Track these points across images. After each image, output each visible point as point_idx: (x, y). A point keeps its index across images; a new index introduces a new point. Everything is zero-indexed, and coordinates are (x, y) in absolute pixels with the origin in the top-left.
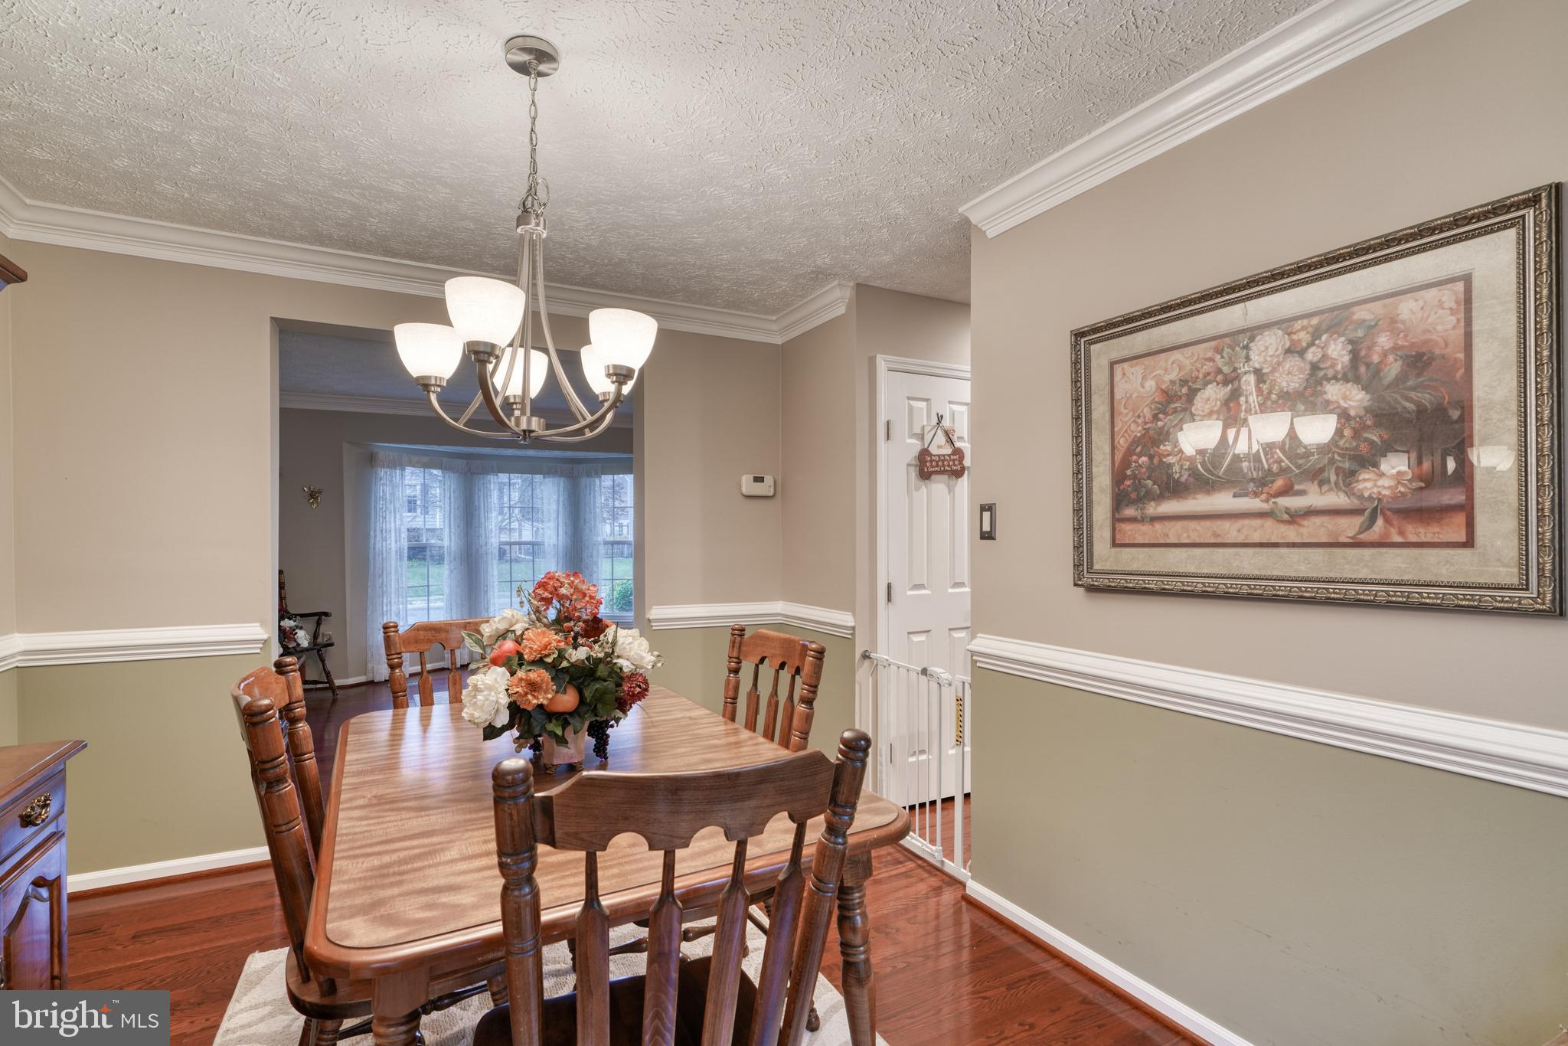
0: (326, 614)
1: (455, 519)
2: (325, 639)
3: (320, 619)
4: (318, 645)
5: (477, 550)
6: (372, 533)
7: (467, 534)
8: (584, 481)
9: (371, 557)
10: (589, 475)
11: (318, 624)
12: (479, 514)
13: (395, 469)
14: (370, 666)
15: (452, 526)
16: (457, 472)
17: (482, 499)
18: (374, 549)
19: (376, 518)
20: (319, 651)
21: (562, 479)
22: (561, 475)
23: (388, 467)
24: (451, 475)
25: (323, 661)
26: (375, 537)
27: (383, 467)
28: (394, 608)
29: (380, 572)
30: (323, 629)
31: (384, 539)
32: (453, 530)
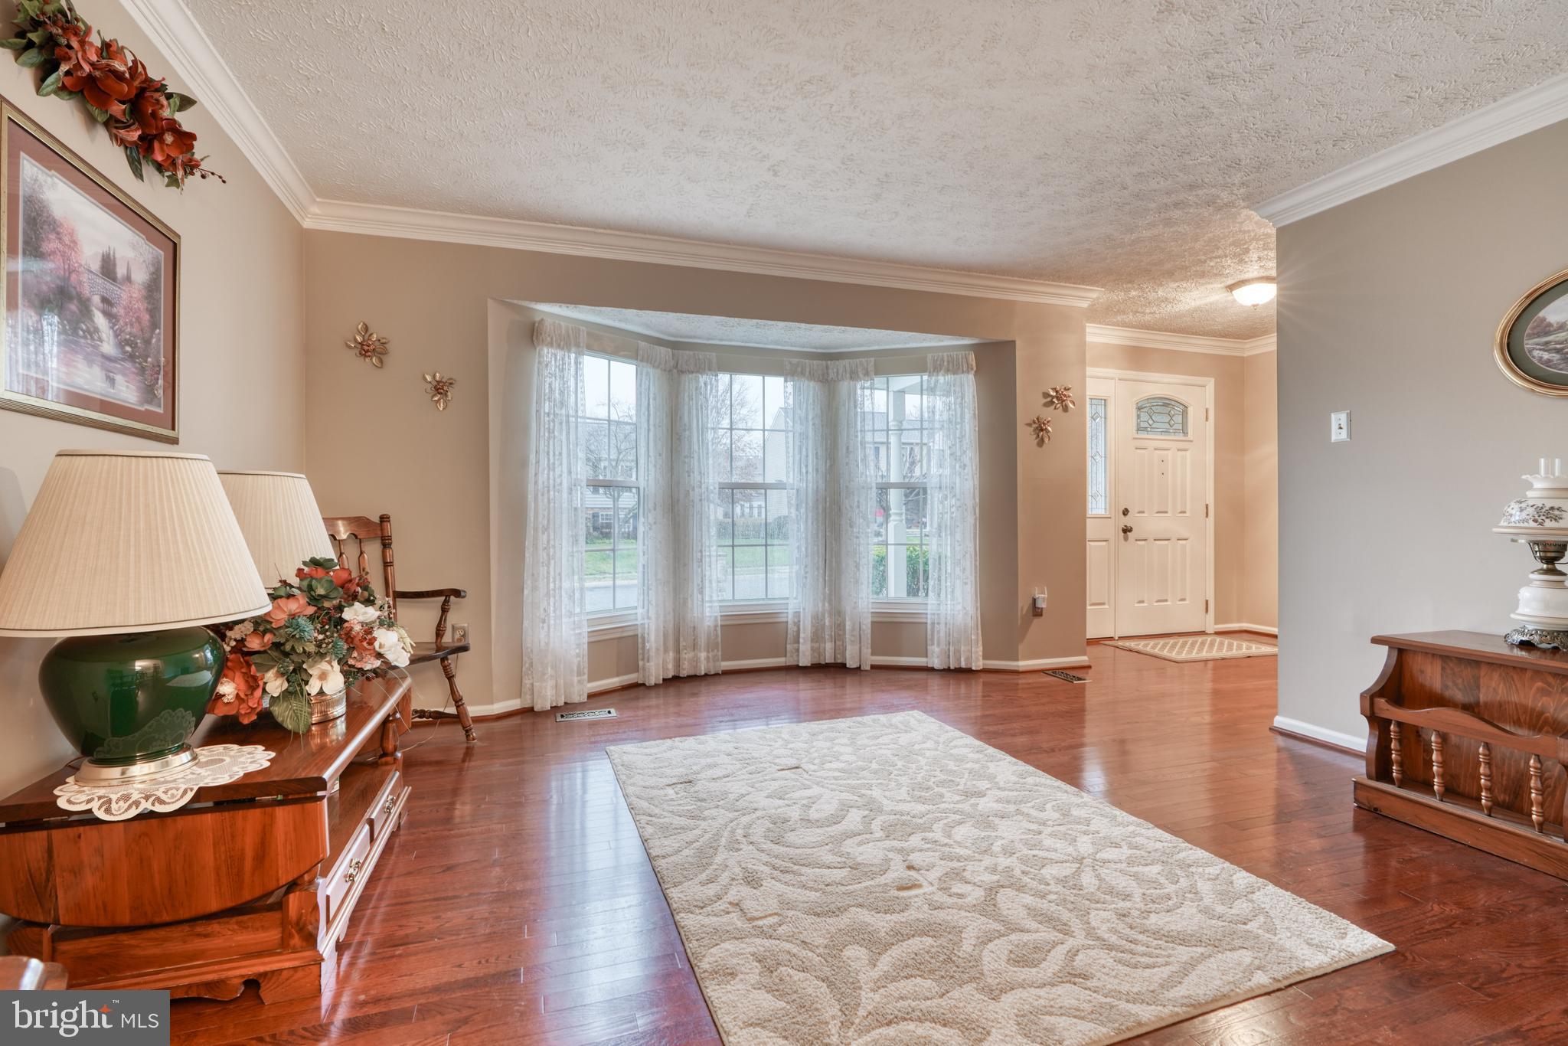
0: (457, 593)
1: (655, 441)
2: (457, 636)
3: (446, 602)
4: (445, 648)
5: (687, 494)
6: (532, 458)
7: (672, 469)
8: (844, 386)
9: (531, 497)
10: (854, 376)
11: (444, 610)
12: (690, 437)
13: (569, 351)
14: (527, 682)
15: (651, 454)
16: (658, 367)
17: (694, 412)
18: (536, 483)
19: (538, 430)
20: (443, 659)
21: (812, 384)
22: (812, 377)
23: (559, 346)
24: (651, 370)
25: (450, 678)
26: (538, 462)
27: (551, 345)
28: (566, 585)
29: (545, 522)
30: (452, 618)
31: (551, 468)
32: (652, 459)
